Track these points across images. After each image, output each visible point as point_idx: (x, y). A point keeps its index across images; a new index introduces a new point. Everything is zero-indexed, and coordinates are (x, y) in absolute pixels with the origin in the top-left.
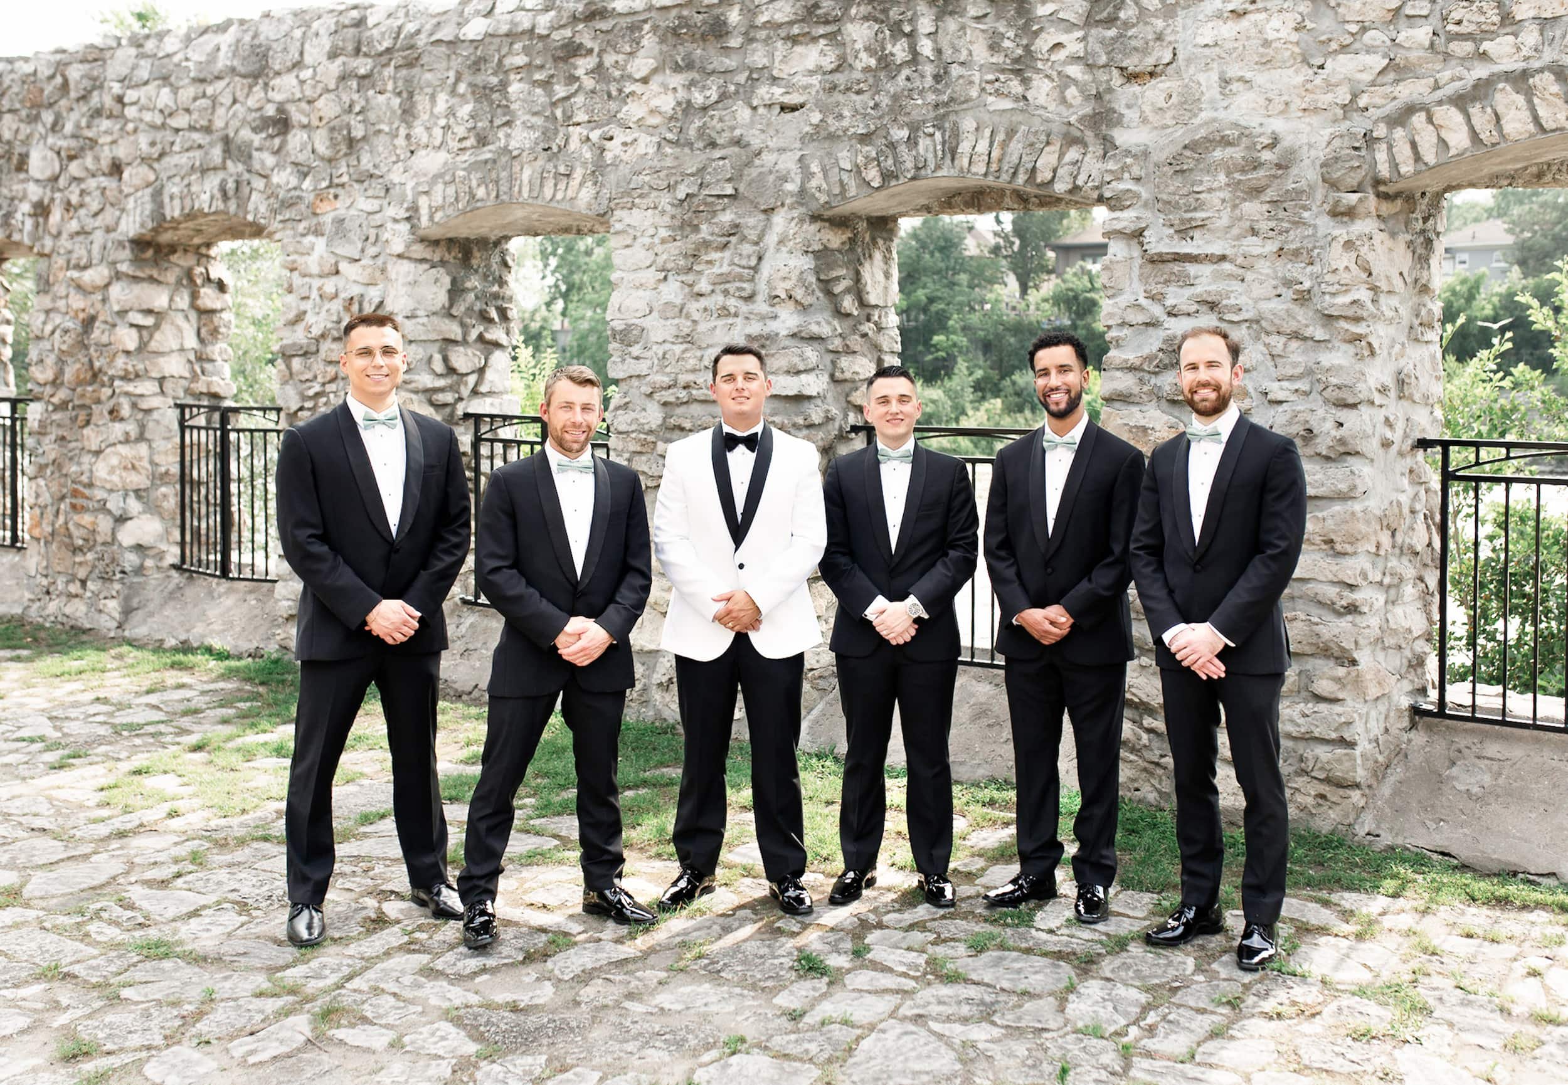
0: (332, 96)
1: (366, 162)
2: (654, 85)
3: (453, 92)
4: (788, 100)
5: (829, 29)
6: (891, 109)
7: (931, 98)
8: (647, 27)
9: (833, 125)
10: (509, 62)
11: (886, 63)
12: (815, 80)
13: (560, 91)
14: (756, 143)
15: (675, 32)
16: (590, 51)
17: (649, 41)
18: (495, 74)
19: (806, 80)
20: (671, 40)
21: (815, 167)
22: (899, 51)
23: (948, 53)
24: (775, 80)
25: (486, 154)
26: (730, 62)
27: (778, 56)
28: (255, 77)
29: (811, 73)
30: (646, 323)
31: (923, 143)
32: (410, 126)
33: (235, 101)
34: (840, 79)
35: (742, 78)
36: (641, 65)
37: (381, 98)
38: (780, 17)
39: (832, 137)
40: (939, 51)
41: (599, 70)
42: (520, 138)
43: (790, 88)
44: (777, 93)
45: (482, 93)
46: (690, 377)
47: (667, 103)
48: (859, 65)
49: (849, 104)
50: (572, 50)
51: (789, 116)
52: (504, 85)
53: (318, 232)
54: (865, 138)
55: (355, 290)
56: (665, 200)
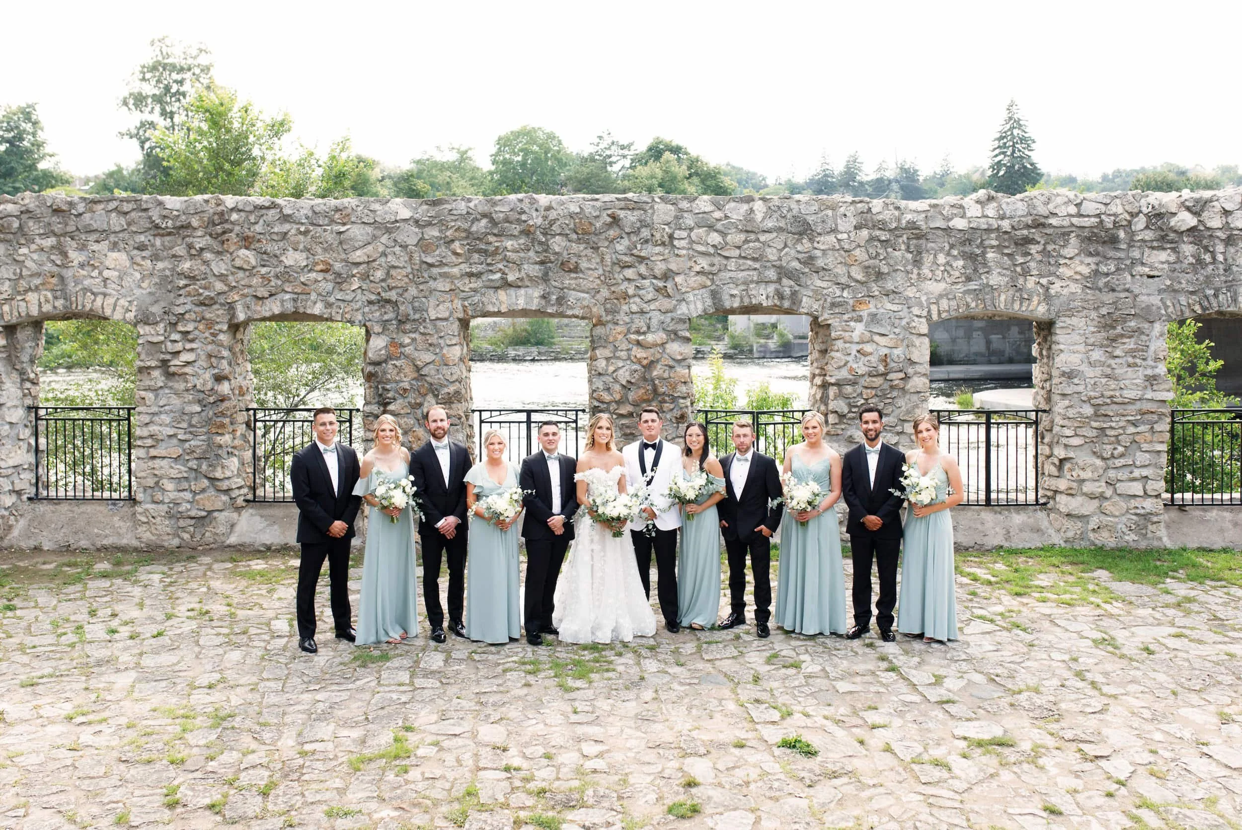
0: (863, 249)
1: (890, 285)
2: (1077, 260)
3: (948, 254)
4: (1152, 273)
5: (1173, 245)
6: (1206, 282)
7: (1223, 278)
8: (1073, 235)
9: (1177, 286)
10: (987, 243)
11: (1200, 262)
12: (1166, 266)
13: (1020, 260)
14: (1136, 291)
15: (1089, 239)
16: (1038, 243)
17: (1073, 240)
18: (978, 247)
19: (1161, 266)
20: (1087, 242)
21: (1169, 303)
22: (1208, 258)
23: (1230, 261)
24: (1143, 264)
25: (973, 286)
26: (1122, 255)
27: (1146, 255)
28: (801, 234)
29: (1162, 263)
30: (1081, 368)
31: (1221, 297)
32: (919, 268)
33: (786, 246)
34: (1177, 266)
35: (1128, 262)
36: (1069, 251)
37: (897, 253)
38: (1147, 238)
39: (1175, 291)
40: (1226, 260)
41: (1044, 252)
42: (996, 279)
43: (1152, 268)
44: (1147, 270)
45: (971, 257)
46: (1112, 393)
47: (1085, 270)
48: (1186, 262)
49: (1184, 279)
50: (1028, 241)
51: (1151, 280)
52: (984, 254)
53: (859, 319)
54: (1192, 293)
55: (886, 351)
56: (1094, 315)
